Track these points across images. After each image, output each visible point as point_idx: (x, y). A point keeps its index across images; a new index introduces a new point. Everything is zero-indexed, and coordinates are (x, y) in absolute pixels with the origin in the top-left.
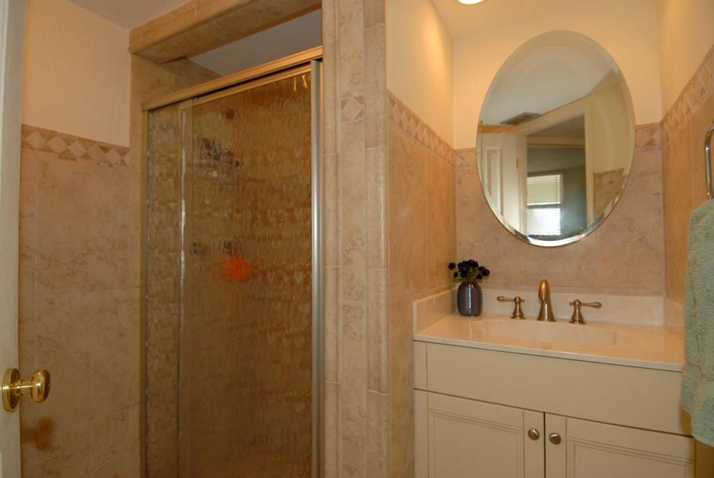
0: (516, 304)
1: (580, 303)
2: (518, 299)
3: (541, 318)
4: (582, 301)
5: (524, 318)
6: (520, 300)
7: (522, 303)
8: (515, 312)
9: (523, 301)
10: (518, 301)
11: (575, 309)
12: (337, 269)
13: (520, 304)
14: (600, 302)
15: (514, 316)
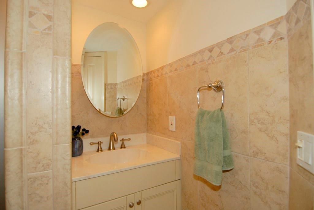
0: (99, 145)
1: (124, 139)
2: (100, 143)
3: (109, 149)
4: (125, 139)
5: (103, 151)
6: (101, 142)
7: (102, 144)
8: (98, 149)
9: (102, 143)
10: (99, 143)
11: (122, 142)
12: (21, 150)
13: (101, 144)
14: (130, 138)
15: (98, 151)
